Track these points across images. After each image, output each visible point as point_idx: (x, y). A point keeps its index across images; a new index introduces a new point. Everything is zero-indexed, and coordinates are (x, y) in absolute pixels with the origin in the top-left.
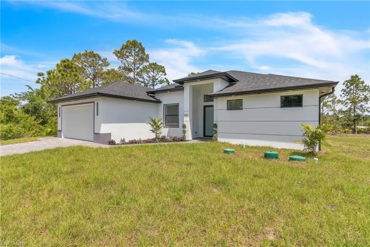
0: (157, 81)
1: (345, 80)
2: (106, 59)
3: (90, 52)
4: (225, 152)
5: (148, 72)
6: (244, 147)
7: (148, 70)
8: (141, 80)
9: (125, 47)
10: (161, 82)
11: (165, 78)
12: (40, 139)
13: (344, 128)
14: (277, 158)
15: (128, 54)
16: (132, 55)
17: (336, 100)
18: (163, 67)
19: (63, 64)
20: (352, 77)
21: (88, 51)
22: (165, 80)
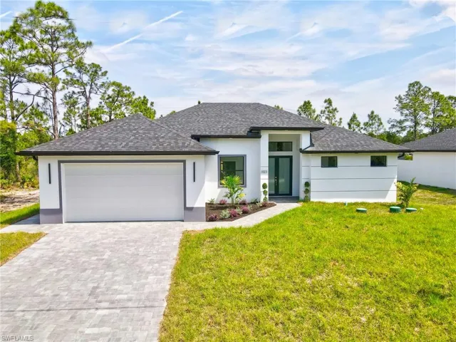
6: (346, 205)
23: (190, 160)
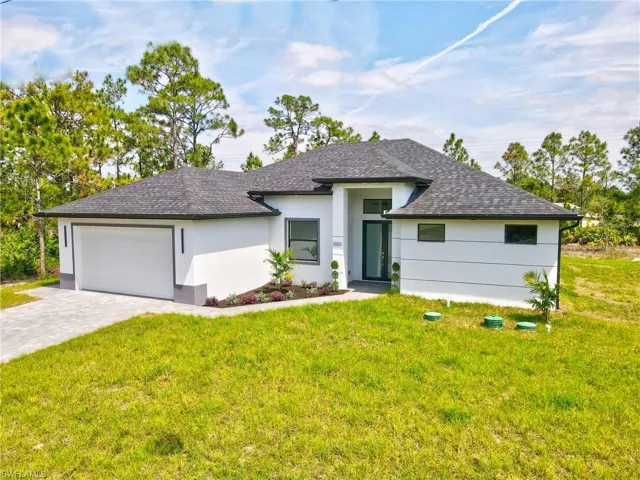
1: (628, 130)
2: (86, 74)
4: (427, 318)
6: (448, 305)
11: (227, 117)
12: (30, 292)
13: (622, 235)
14: (501, 325)
17: (610, 171)
18: (219, 85)
22: (228, 122)
23: (178, 225)
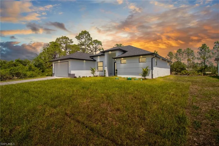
0: (98, 49)
1: (199, 47)
2: (72, 40)
3: (64, 37)
5: (93, 45)
7: (93, 43)
8: (89, 49)
9: (81, 34)
10: (100, 50)
11: (102, 48)
15: (82, 37)
16: (84, 38)
18: (101, 42)
19: (54, 44)
20: (203, 45)
21: (63, 36)
23: (69, 61)
